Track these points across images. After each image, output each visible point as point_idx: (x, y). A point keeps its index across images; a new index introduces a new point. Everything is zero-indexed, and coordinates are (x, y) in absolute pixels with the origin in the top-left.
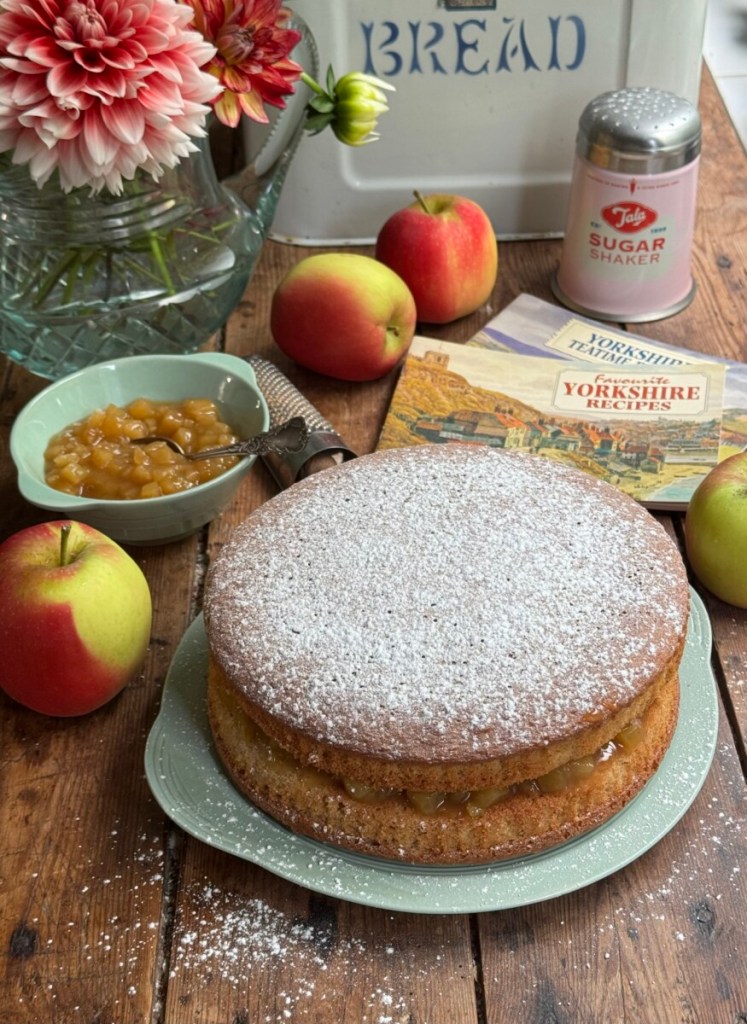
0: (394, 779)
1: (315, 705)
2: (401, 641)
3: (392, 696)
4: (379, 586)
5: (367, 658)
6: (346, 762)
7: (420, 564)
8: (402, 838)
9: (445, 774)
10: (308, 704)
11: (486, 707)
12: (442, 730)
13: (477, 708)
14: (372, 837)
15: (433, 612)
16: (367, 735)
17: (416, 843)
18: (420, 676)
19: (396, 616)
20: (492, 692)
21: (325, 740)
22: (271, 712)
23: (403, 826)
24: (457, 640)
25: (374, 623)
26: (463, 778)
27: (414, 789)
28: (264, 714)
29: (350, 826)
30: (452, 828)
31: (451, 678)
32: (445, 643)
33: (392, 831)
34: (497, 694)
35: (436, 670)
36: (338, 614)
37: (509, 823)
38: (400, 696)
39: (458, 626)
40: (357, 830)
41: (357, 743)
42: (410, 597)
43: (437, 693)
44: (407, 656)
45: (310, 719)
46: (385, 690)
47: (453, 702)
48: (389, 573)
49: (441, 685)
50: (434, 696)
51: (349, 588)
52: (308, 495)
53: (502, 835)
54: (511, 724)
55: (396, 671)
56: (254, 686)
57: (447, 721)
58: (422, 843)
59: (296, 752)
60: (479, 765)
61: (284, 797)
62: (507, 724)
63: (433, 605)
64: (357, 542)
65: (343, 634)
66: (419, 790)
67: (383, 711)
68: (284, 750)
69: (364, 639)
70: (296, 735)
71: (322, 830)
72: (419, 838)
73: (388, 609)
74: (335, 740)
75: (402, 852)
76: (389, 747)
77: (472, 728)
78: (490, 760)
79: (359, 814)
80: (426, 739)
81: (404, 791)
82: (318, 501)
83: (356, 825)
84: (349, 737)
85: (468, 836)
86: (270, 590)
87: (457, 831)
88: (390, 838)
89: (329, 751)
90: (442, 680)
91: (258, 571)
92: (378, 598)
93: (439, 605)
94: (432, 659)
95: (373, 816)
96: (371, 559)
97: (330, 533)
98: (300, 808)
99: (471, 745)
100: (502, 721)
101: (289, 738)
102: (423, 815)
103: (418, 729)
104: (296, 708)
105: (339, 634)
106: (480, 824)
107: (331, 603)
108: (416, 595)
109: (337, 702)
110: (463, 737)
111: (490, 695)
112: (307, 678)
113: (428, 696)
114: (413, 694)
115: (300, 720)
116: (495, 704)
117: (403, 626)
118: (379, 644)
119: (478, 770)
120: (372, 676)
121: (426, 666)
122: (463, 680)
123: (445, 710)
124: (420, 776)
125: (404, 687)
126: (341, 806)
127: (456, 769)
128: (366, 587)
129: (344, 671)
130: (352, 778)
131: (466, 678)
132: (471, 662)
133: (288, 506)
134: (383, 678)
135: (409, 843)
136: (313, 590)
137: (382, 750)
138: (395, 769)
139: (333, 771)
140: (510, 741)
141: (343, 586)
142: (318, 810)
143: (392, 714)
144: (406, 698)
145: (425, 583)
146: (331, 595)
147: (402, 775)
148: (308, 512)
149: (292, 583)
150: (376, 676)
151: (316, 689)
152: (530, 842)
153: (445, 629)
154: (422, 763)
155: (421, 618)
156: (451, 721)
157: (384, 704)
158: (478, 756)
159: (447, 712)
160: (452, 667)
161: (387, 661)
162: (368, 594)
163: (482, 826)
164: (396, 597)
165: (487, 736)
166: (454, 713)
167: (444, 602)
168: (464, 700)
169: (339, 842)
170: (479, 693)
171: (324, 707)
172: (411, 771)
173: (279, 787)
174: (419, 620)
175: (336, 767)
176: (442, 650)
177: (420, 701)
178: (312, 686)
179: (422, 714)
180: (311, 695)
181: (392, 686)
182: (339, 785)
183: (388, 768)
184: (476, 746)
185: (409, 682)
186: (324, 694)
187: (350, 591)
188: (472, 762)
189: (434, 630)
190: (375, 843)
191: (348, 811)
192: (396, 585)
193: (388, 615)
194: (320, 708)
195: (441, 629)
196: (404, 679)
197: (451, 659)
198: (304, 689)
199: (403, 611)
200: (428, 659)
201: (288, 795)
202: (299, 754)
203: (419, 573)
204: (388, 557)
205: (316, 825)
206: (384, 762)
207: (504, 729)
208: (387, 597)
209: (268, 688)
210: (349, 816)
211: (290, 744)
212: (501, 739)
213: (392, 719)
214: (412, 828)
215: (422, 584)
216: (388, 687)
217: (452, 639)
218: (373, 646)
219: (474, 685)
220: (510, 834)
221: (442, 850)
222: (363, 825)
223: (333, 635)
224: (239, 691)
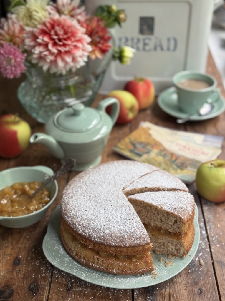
0: (113, 251)
1: (92, 231)
2: (115, 213)
3: (113, 228)
4: (108, 198)
5: (105, 218)
6: (100, 246)
7: (119, 193)
8: (115, 268)
9: (127, 250)
10: (89, 230)
11: (138, 232)
12: (126, 238)
13: (136, 232)
14: (106, 267)
15: (123, 206)
16: (106, 239)
17: (119, 269)
18: (120, 223)
19: (113, 206)
20: (140, 227)
21: (94, 240)
22: (79, 233)
23: (115, 264)
24: (130, 214)
25: (107, 208)
26: (132, 251)
27: (118, 254)
28: (77, 233)
29: (100, 264)
30: (129, 265)
31: (129, 224)
32: (127, 214)
33: (112, 266)
34: (141, 228)
35: (124, 221)
36: (97, 206)
37: (144, 263)
38: (115, 228)
39: (130, 210)
40: (102, 265)
41: (103, 241)
42: (117, 201)
43: (125, 228)
44: (116, 217)
45: (90, 234)
46: (110, 227)
47: (129, 230)
48: (111, 195)
49: (126, 225)
51: (100, 199)
52: (88, 174)
53: (142, 266)
54: (145, 236)
55: (113, 222)
56: (74, 225)
57: (128, 235)
58: (120, 269)
59: (86, 244)
60: (136, 248)
61: (82, 256)
62: (144, 236)
63: (123, 204)
64: (102, 187)
65: (99, 211)
66: (119, 254)
67: (110, 232)
68: (83, 243)
69: (104, 213)
70: (86, 239)
71: (93, 265)
72: (119, 267)
73: (111, 205)
74: (97, 240)
75: (115, 271)
76: (112, 242)
77: (134, 237)
78: (139, 246)
79: (103, 261)
80: (122, 240)
81: (115, 255)
82: (91, 175)
84: (101, 239)
85: (133, 267)
86: (79, 199)
87: (130, 265)
88: (111, 267)
89: (95, 243)
90: (126, 224)
91: (75, 194)
92: (108, 202)
93: (125, 204)
94: (123, 218)
95: (107, 262)
96: (106, 191)
97: (95, 184)
98: (86, 260)
99: (134, 242)
100: (143, 235)
101: (84, 240)
102: (120, 261)
103: (119, 237)
104: (86, 231)
105: (98, 211)
106: (136, 263)
107: (95, 203)
108: (118, 201)
109: (97, 230)
110: (132, 240)
111: (139, 228)
112: (89, 223)
113: (122, 228)
114: (118, 228)
115: (87, 235)
116: (141, 231)
117: (115, 209)
118: (109, 214)
119: (136, 249)
120: (107, 223)
121: (122, 220)
122: (132, 224)
123: (127, 232)
124: (120, 250)
125: (116, 226)
126: (98, 259)
127: (130, 249)
128: (105, 199)
129: (99, 222)
130: (101, 251)
131: (133, 224)
132: (134, 219)
133: (83, 177)
134: (110, 223)
135: (117, 269)
136: (90, 199)
137: (110, 243)
138: (113, 248)
139: (96, 249)
140: (145, 241)
141: (99, 198)
142: (91, 260)
143: (113, 233)
144: (116, 229)
145: (121, 198)
146: (95, 201)
147: (115, 250)
148: (88, 178)
149: (84, 197)
150: (108, 223)
151: (92, 226)
152: (150, 269)
153: (127, 210)
154: (121, 247)
155: (120, 207)
156: (129, 235)
157: (111, 231)
158: (136, 245)
159: (128, 233)
160: (128, 221)
161: (111, 219)
162: (105, 200)
163: (137, 264)
164: (113, 202)
165: (139, 239)
166: (129, 233)
167: (126, 203)
168: (132, 229)
169: (97, 269)
170: (136, 228)
171: (94, 231)
172: (118, 249)
173: (80, 254)
174: (119, 208)
175: (97, 248)
176: (126, 216)
177: (120, 230)
178: (90, 226)
179: (121, 233)
180: (91, 228)
181: (112, 225)
182: (97, 253)
183: (111, 248)
184: (135, 242)
185: (117, 224)
186: (94, 228)
187: (100, 200)
188: (134, 247)
189: (123, 211)
190: (107, 269)
191: (100, 260)
192: (113, 198)
193: (111, 206)
194: (93, 231)
195: (125, 210)
196: (116, 224)
197: (128, 218)
198: (88, 226)
199: (115, 205)
200: (122, 218)
201: (83, 256)
202: (87, 244)
203: (119, 195)
204: (111, 191)
205: (91, 264)
206: (110, 246)
207: (143, 238)
209: (78, 226)
210: (100, 262)
211: (84, 241)
212: (143, 240)
213: (113, 234)
214: (117, 265)
215: (120, 198)
216: (112, 226)
217: (129, 213)
218: (107, 215)
219: (135, 226)
220: (144, 266)
221: (126, 271)
222: (104, 264)
223: (96, 212)
224: (70, 227)
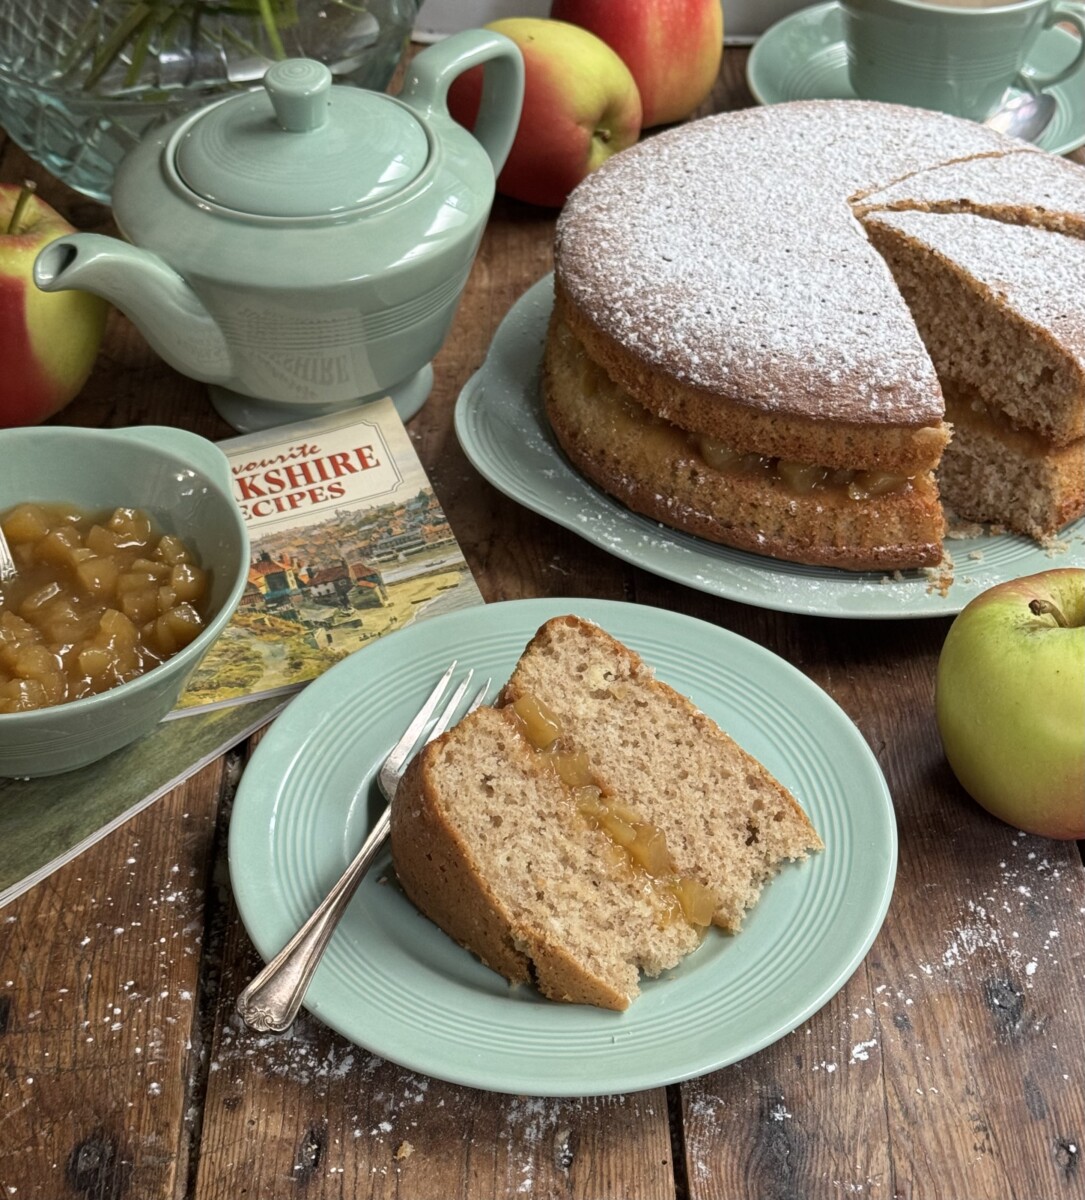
0: (763, 442)
1: (680, 337)
2: (798, 282)
3: (778, 337)
4: (778, 223)
5: (752, 295)
6: (707, 412)
7: (835, 208)
8: (765, 521)
9: (830, 439)
10: (671, 335)
11: (894, 363)
12: (834, 380)
13: (883, 362)
14: (726, 516)
15: (843, 257)
16: (740, 377)
17: (781, 528)
18: (816, 320)
19: (795, 255)
20: (904, 349)
21: (687, 378)
22: (624, 343)
23: (767, 504)
24: (869, 290)
25: (766, 259)
26: (851, 448)
27: (788, 457)
28: (615, 347)
29: (700, 501)
30: (829, 514)
31: (855, 327)
32: (853, 290)
33: (752, 510)
34: (909, 351)
35: (837, 317)
36: (723, 246)
37: (901, 518)
38: (788, 338)
39: (872, 276)
40: (708, 505)
41: (726, 386)
42: (817, 239)
43: (834, 340)
44: (803, 298)
45: (672, 352)
46: (769, 330)
47: (853, 352)
48: (794, 211)
49: (841, 333)
50: (830, 342)
51: (740, 221)
53: (891, 533)
54: (923, 386)
55: (786, 312)
56: (607, 313)
57: (843, 372)
58: (789, 530)
59: (647, 398)
60: (872, 433)
61: (623, 462)
62: (918, 386)
63: (844, 250)
64: (758, 179)
65: (726, 266)
66: (793, 458)
67: (763, 351)
68: (632, 397)
69: (750, 274)
70: (651, 374)
71: (666, 504)
72: (786, 523)
73: (787, 247)
74: (699, 380)
75: (762, 539)
76: (765, 394)
77: (873, 382)
78: (890, 426)
79: (715, 485)
80: (812, 389)
81: (775, 458)
83: (709, 499)
84: (717, 377)
85: (848, 527)
86: (641, 216)
87: (835, 518)
88: (748, 519)
89: (689, 395)
90: (842, 328)
91: (628, 197)
92: (774, 235)
93: (852, 251)
94: (834, 304)
95: (732, 488)
96: (773, 196)
97: (725, 167)
98: (641, 477)
99: (868, 403)
100: (912, 381)
101: (641, 378)
102: (794, 495)
103: (804, 376)
104: (656, 339)
106: (866, 512)
107: (715, 235)
108: (824, 237)
109: (708, 336)
110: (860, 393)
111: (901, 351)
112: (674, 307)
113: (823, 342)
114: (804, 338)
115: (659, 353)
116: (907, 362)
117: (803, 266)
118: (770, 281)
119: (872, 438)
120: (756, 313)
121: (825, 311)
122: (869, 331)
123: (842, 358)
124: (797, 438)
125: (795, 329)
126: (694, 473)
127: (844, 432)
128: (762, 223)
129: (722, 305)
130: (712, 436)
131: (874, 330)
132: (883, 314)
134: (769, 317)
135: (773, 528)
136: (695, 221)
137: (757, 397)
138: (767, 425)
139: (689, 426)
140: (918, 406)
141: (734, 219)
142: (664, 478)
143: (775, 356)
144: (795, 340)
145: (838, 227)
146: (716, 227)
147: (775, 436)
148: (701, 145)
149: (669, 211)
150: (761, 314)
151: (684, 320)
152: (925, 550)
153: (855, 277)
154: (803, 419)
155: (827, 261)
156: (848, 371)
157: (767, 344)
158: (876, 419)
159: (844, 361)
160: (857, 316)
161: (777, 300)
162: (763, 230)
163: (869, 516)
164: (799, 237)
165: (891, 395)
166: (853, 363)
167: (859, 250)
168: (867, 351)
169: (685, 521)
170: (887, 347)
171: (691, 341)
172: (788, 429)
173: (618, 449)
174: (823, 263)
175: (695, 420)
176: (847, 297)
177: (812, 346)
178: (678, 316)
179: (812, 360)
180: (677, 326)
181: (779, 326)
182: (695, 447)
183: (760, 423)
184: (874, 406)
185: (801, 325)
186: (694, 326)
187: (741, 225)
188: (867, 426)
189: (840, 275)
190: (729, 525)
191: (702, 480)
192: (800, 225)
193: (785, 253)
194: (686, 341)
195: (850, 275)
196: (795, 321)
197: (857, 308)
198: (669, 319)
199: (805, 252)
200: (829, 304)
201: (629, 459)
202: (651, 400)
203: (831, 216)
205: (659, 497)
206: (756, 412)
207: (913, 391)
208: (787, 235)
209: (624, 315)
210: (701, 487)
211: (642, 387)
212: (908, 402)
213: (774, 360)
214: (778, 508)
215: (833, 228)
216: (775, 327)
217: (862, 286)
218: (761, 282)
219: (882, 338)
220: (900, 534)
221: (812, 541)
222: (717, 500)
223: (713, 267)
224: (588, 322)
